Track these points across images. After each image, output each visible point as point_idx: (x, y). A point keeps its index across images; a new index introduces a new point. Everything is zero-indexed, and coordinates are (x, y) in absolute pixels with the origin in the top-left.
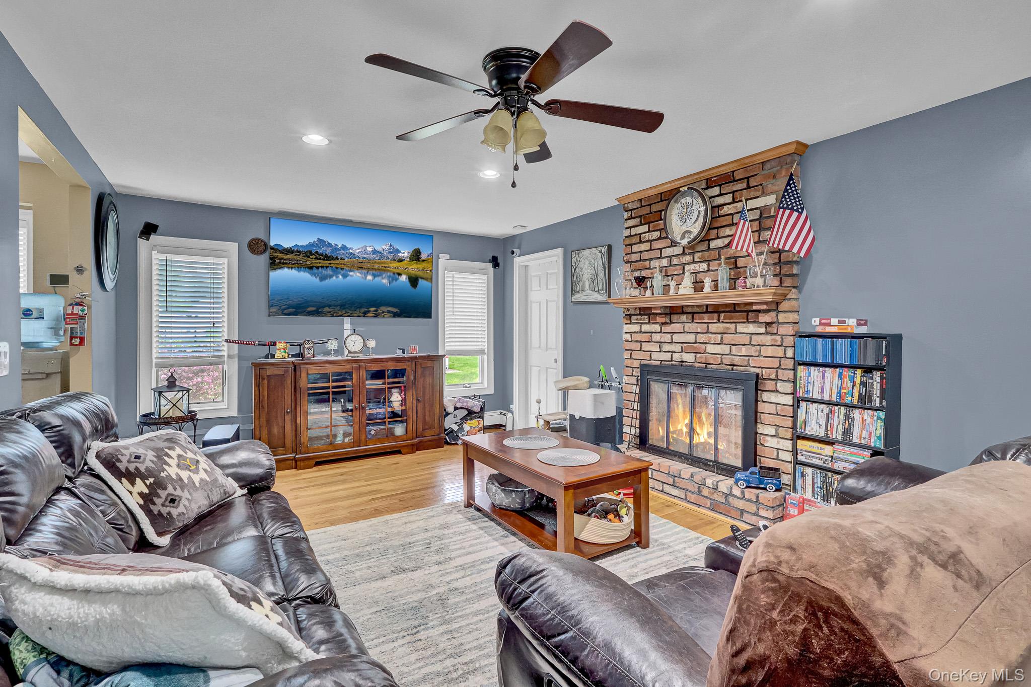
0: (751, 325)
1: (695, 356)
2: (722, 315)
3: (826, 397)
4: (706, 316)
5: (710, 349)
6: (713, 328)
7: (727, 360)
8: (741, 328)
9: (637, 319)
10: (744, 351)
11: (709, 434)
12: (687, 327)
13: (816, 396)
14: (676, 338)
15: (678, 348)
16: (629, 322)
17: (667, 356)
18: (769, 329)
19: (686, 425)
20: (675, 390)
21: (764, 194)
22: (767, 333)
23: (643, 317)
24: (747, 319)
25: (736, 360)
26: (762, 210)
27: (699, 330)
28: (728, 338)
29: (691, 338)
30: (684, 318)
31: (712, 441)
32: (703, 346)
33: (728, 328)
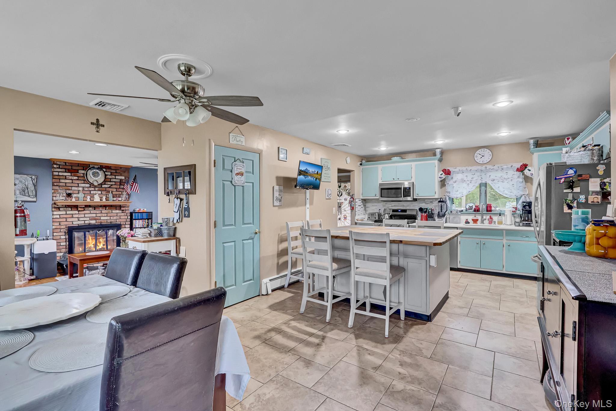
0: (117, 211)
1: (96, 221)
2: (108, 208)
3: (140, 227)
4: (101, 208)
5: (102, 218)
6: (103, 212)
7: (109, 221)
8: (114, 211)
9: (64, 209)
10: (115, 218)
11: (104, 245)
12: (92, 212)
13: (137, 226)
14: (86, 215)
15: (88, 219)
16: (58, 210)
17: (83, 222)
18: (123, 212)
19: (93, 245)
20: (87, 233)
21: (121, 175)
22: (122, 213)
23: (68, 208)
24: (116, 209)
25: (112, 221)
26: (121, 180)
27: (98, 213)
28: (109, 215)
29: (94, 215)
30: (91, 209)
31: (105, 247)
32: (99, 218)
33: (109, 212)
